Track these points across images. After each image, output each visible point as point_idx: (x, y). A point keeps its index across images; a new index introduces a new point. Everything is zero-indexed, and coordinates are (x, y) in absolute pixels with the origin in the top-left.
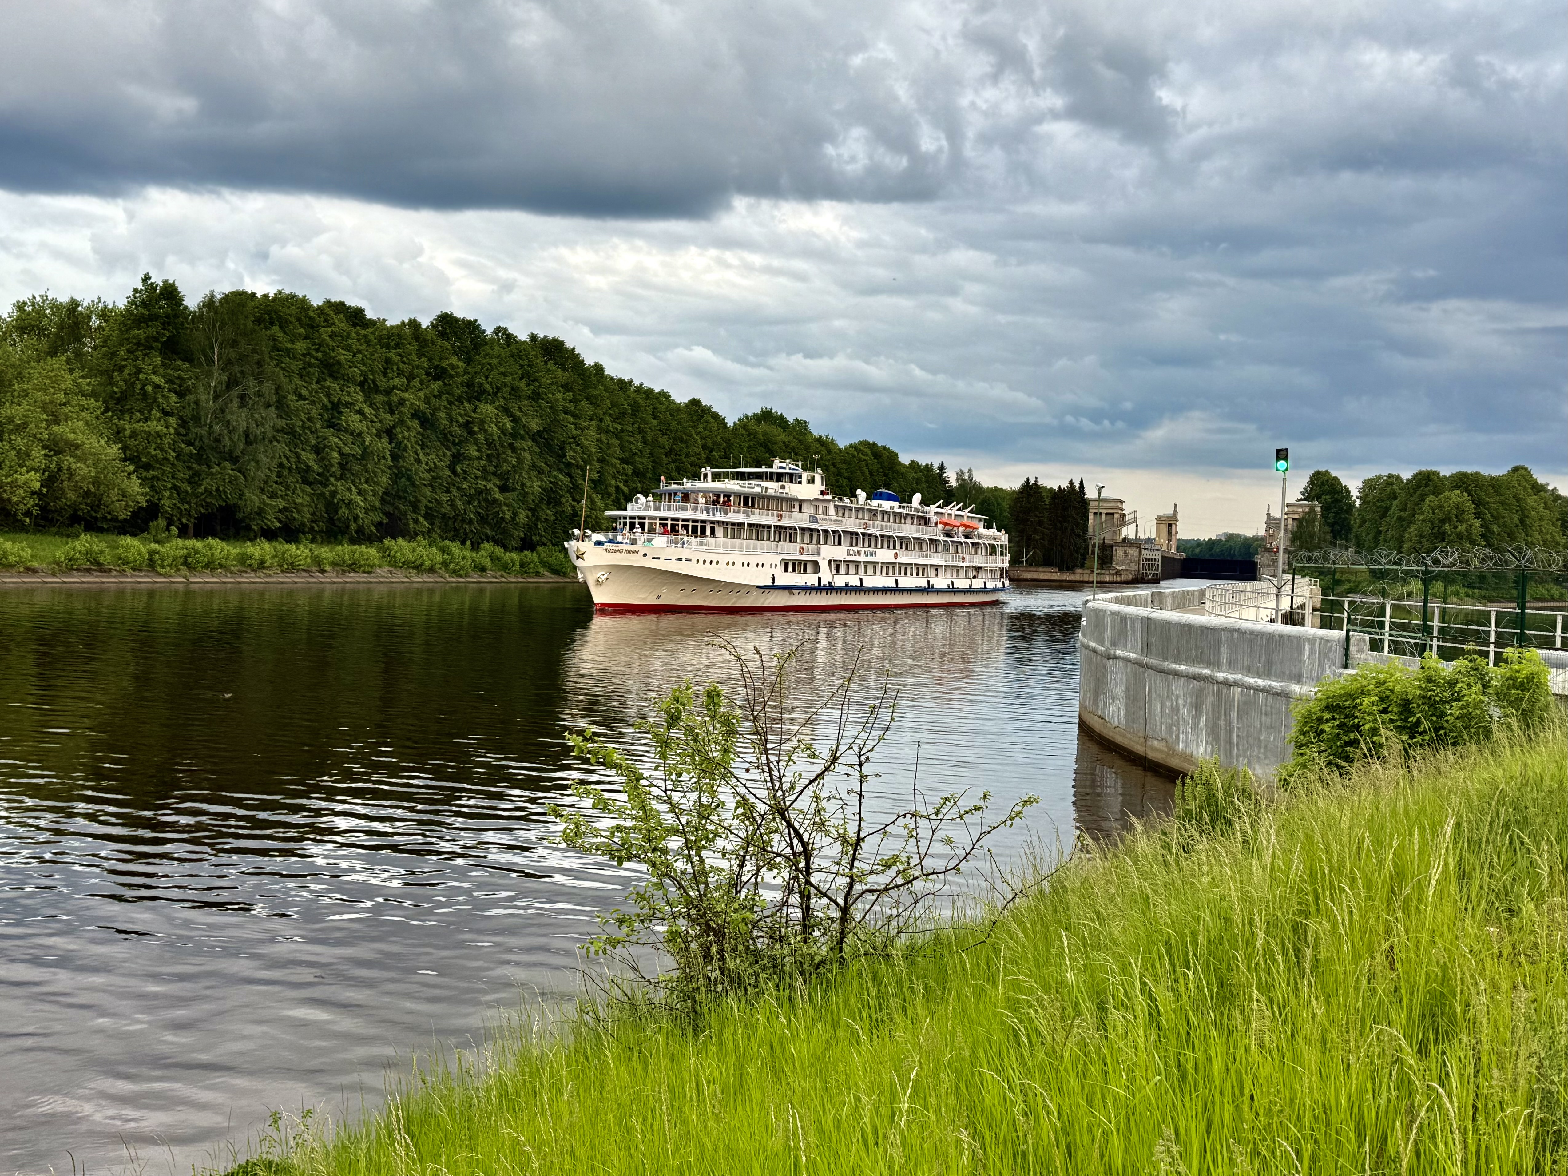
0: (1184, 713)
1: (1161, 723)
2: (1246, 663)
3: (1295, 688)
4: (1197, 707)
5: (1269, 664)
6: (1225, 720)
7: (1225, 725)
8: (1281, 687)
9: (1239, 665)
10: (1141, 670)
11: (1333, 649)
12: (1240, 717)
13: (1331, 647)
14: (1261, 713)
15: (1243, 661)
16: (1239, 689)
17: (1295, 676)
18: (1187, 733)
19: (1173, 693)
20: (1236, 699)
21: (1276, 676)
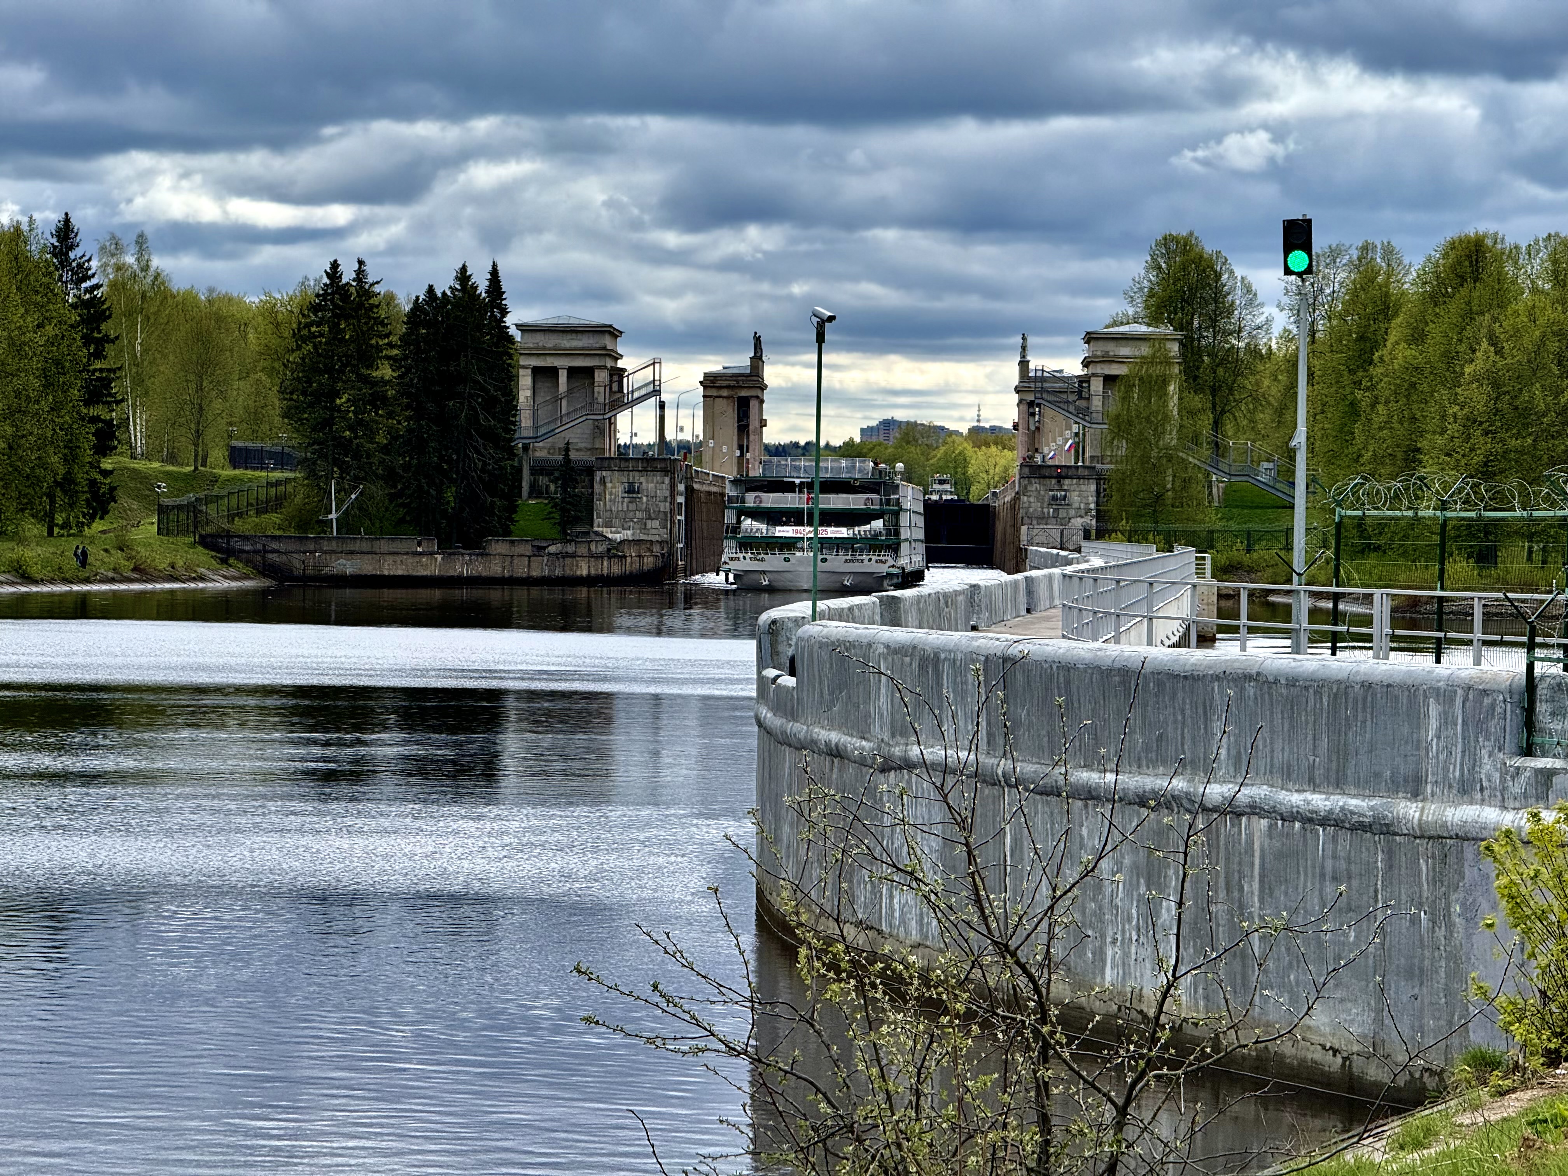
2: (1278, 757)
3: (1409, 811)
4: (1151, 876)
5: (1340, 751)
6: (1228, 903)
7: (1230, 912)
8: (1372, 808)
9: (1262, 763)
10: (996, 790)
11: (1498, 710)
12: (1266, 890)
13: (1493, 706)
14: (1323, 876)
15: (1272, 751)
16: (1264, 822)
17: (1406, 781)
18: (1126, 943)
19: (1082, 846)
20: (1257, 846)
21: (1357, 785)
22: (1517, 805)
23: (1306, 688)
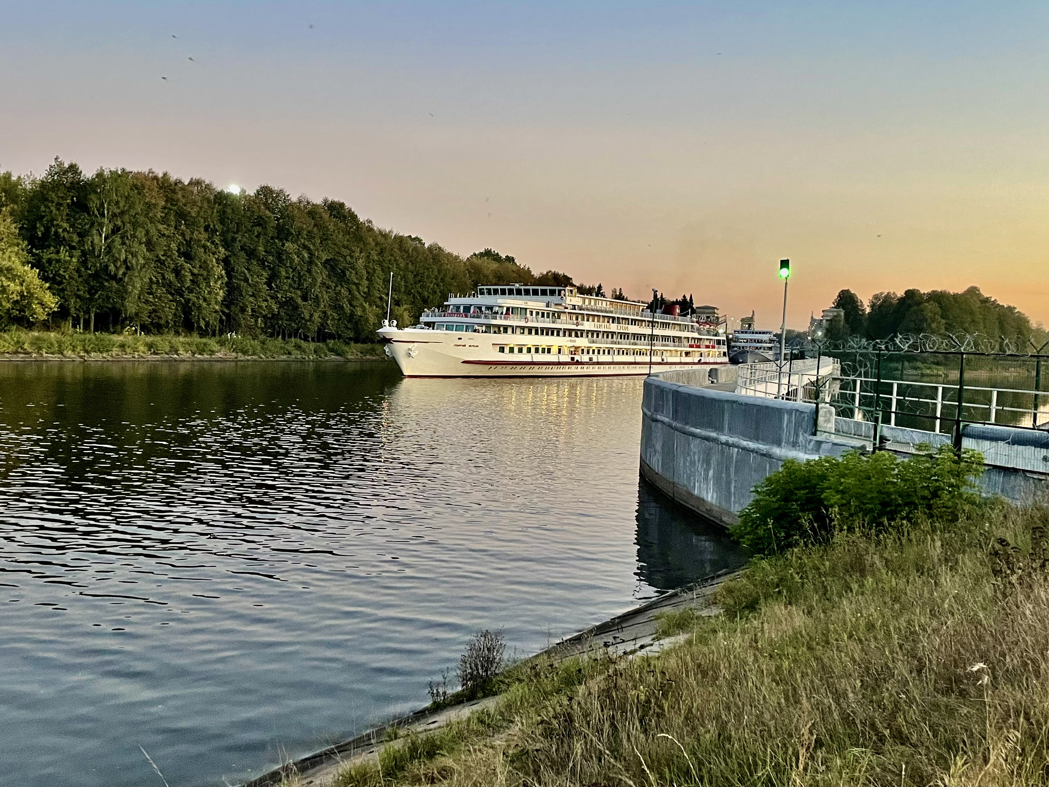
0: (699, 466)
1: (684, 473)
3: (777, 451)
4: (707, 462)
5: (758, 430)
6: (726, 474)
7: (726, 477)
8: (766, 449)
9: (737, 431)
10: (673, 431)
11: (806, 419)
12: (737, 472)
13: (804, 417)
14: (752, 469)
15: (740, 427)
16: (736, 450)
17: (776, 441)
18: (701, 482)
19: (691, 450)
20: (734, 457)
21: (762, 440)
22: (810, 453)
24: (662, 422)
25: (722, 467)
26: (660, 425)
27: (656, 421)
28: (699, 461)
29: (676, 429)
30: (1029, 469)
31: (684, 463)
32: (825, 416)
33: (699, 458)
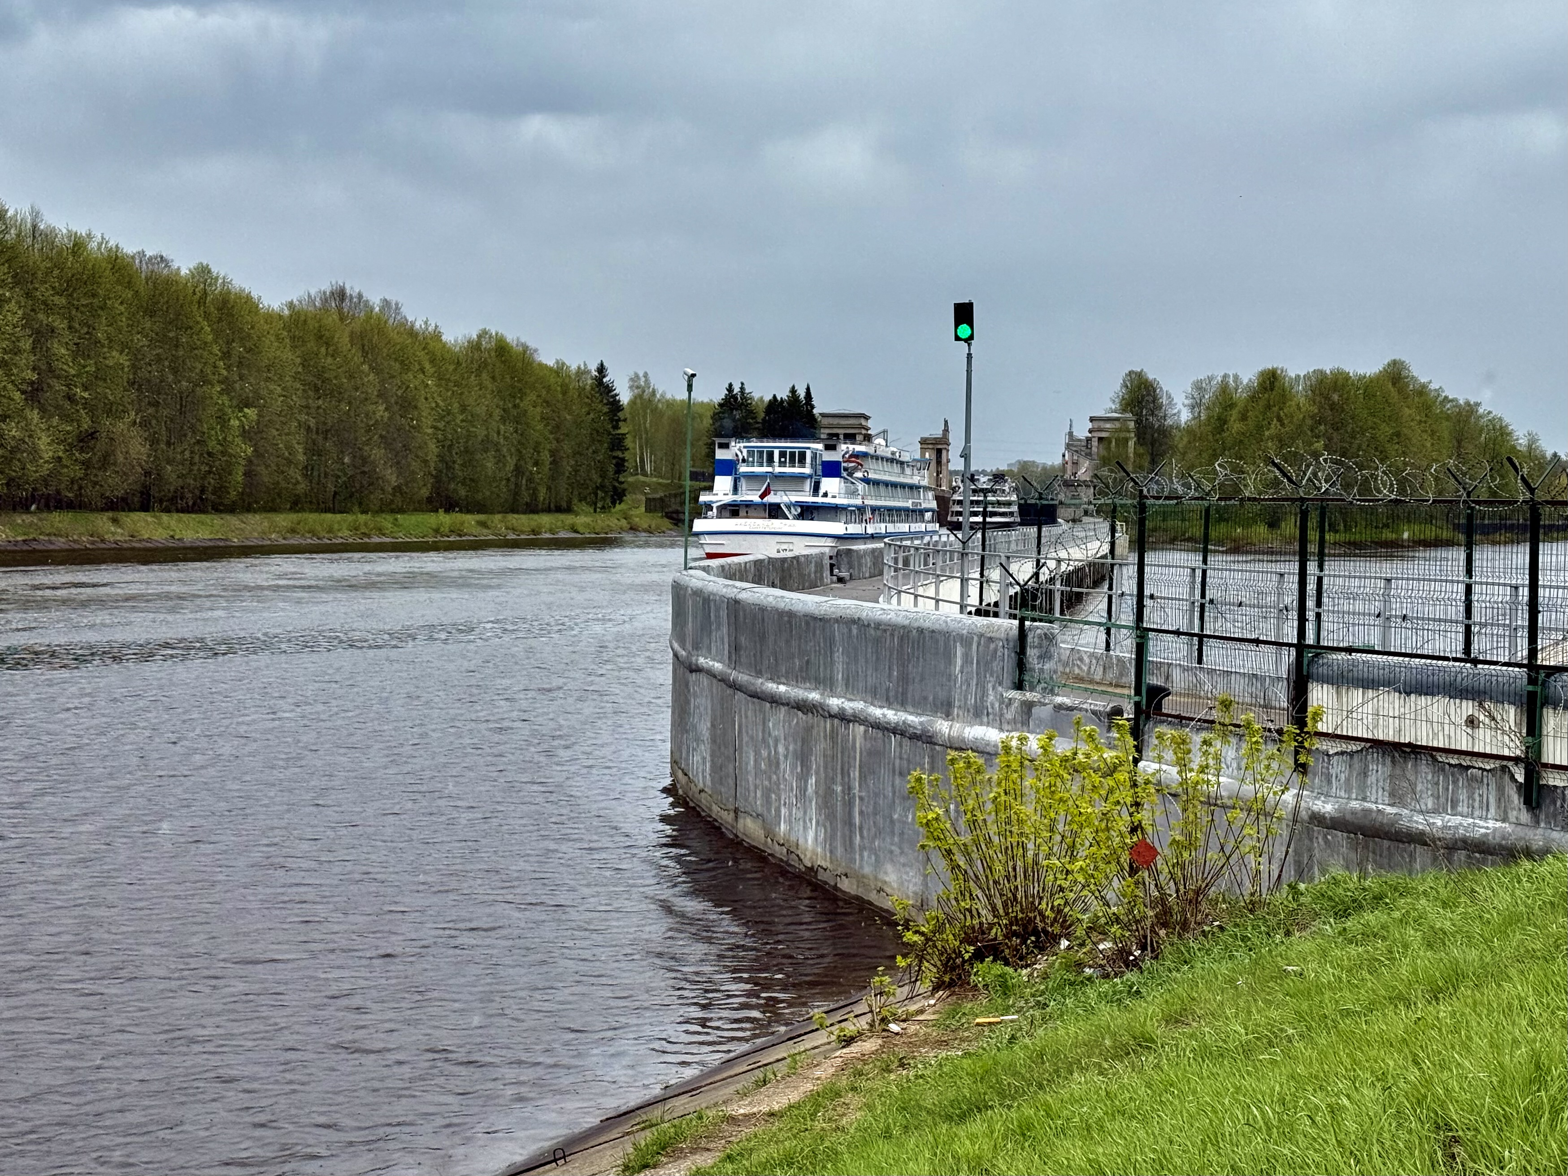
0: (786, 767)
1: (756, 787)
2: (870, 681)
3: (943, 727)
4: (803, 758)
5: (904, 679)
6: (843, 785)
7: (843, 791)
8: (921, 723)
9: (861, 685)
10: (729, 691)
11: (999, 654)
12: (863, 778)
13: (996, 650)
14: (894, 771)
15: (866, 676)
16: (862, 728)
17: (942, 704)
18: (791, 805)
19: (770, 735)
20: (858, 745)
21: (913, 705)
22: (1010, 728)
23: (885, 631)
24: (710, 673)
25: (834, 770)
26: (704, 680)
27: (697, 670)
28: (786, 757)
29: (735, 686)
30: (1441, 745)
31: (756, 761)
32: (1040, 646)
33: (787, 749)
